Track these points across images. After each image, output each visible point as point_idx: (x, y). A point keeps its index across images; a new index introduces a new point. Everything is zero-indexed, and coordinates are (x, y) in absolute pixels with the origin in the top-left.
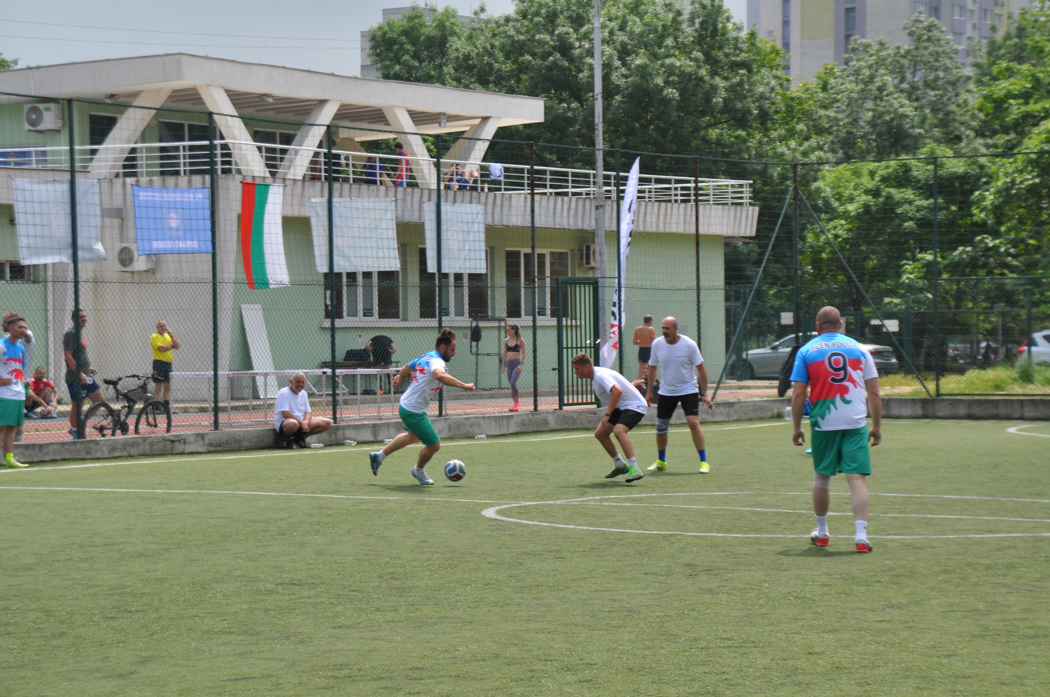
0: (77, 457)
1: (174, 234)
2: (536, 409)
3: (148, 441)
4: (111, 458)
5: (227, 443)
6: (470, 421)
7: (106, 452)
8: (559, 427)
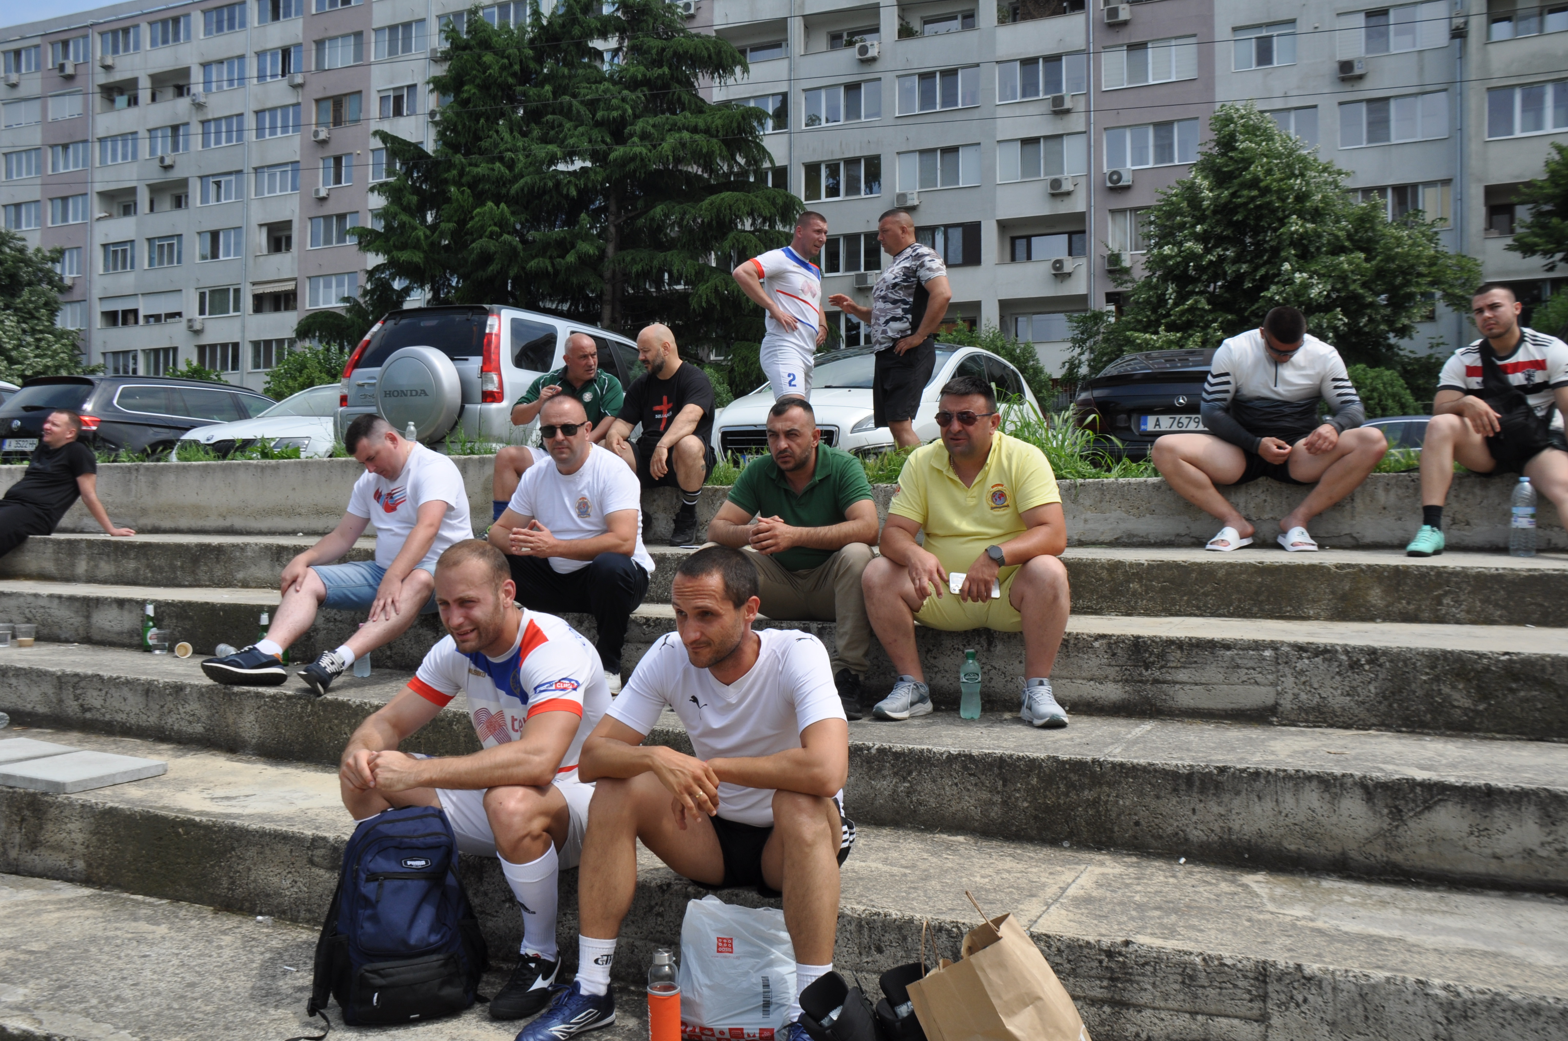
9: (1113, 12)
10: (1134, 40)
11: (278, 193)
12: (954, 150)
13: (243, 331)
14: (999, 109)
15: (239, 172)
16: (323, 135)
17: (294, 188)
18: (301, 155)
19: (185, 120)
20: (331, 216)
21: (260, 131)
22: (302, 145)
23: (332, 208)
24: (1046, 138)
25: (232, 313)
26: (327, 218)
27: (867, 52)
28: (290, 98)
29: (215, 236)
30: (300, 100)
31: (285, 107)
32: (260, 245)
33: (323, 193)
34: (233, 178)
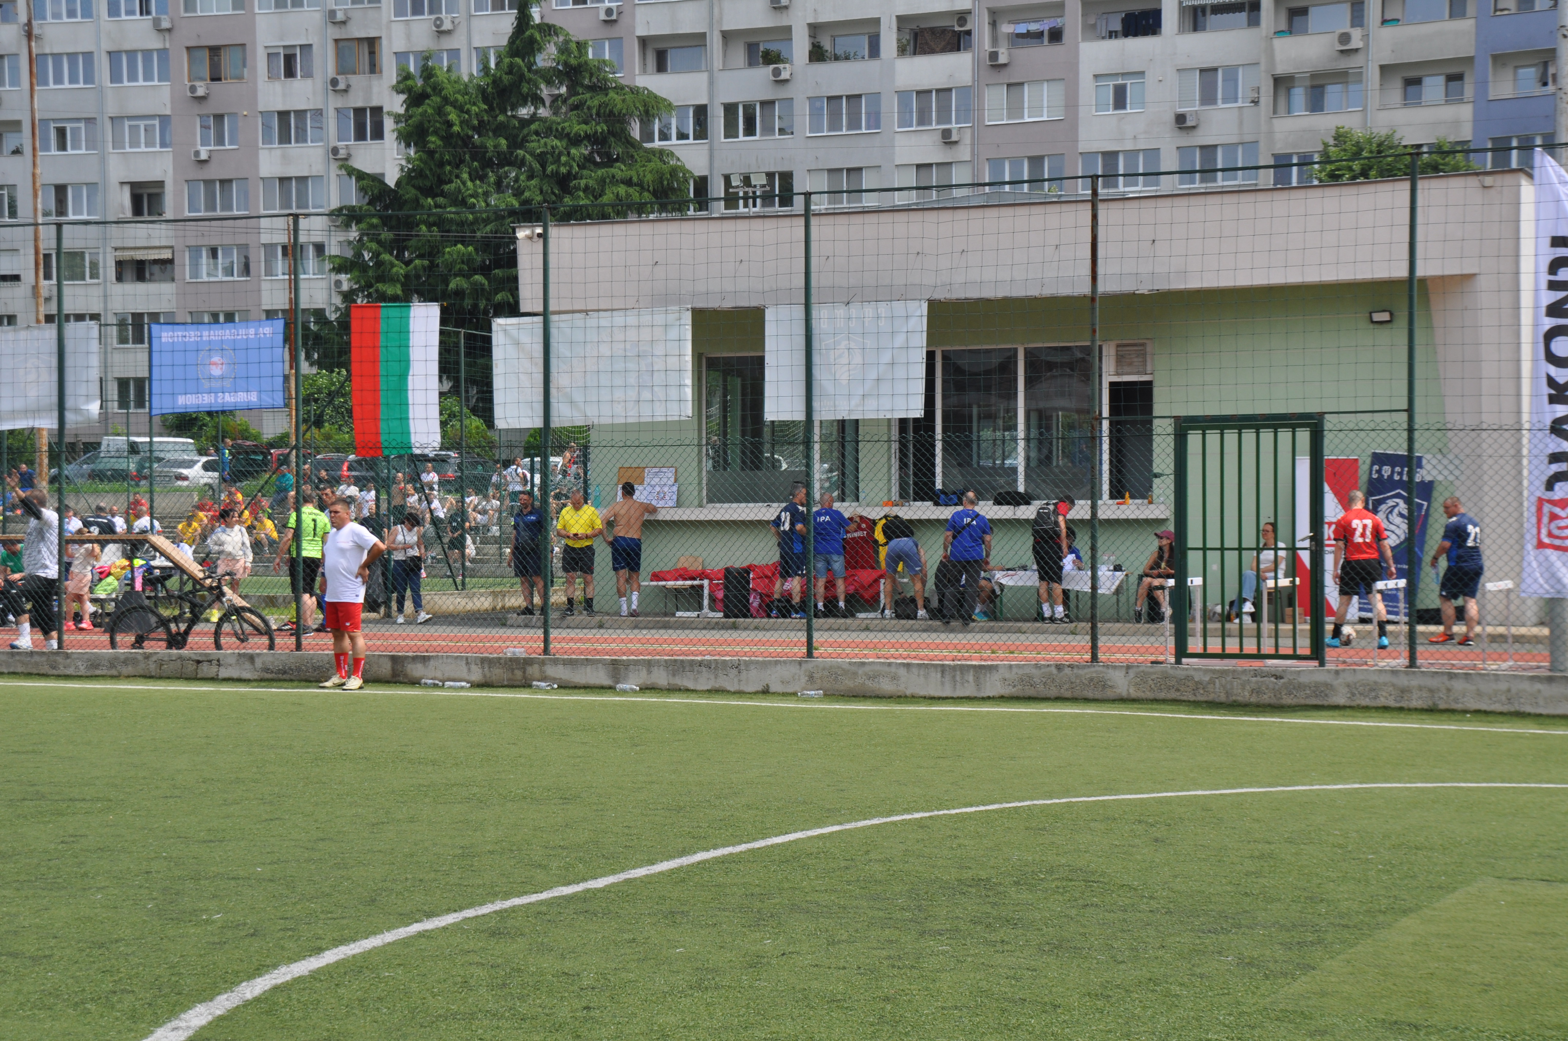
0: (35, 671)
1: (216, 385)
2: (1094, 658)
3: (154, 658)
4: (87, 677)
5: (299, 669)
6: (867, 669)
7: (82, 668)
8: (1150, 695)
9: (994, 56)
10: (1012, 81)
11: (143, 149)
12: (860, 169)
13: (105, 302)
14: (897, 136)
15: (89, 121)
16: (200, 92)
17: (163, 144)
18: (172, 109)
19: (13, 50)
20: (212, 182)
21: (115, 77)
22: (172, 97)
23: (214, 172)
24: (938, 164)
25: (88, 280)
26: (208, 183)
27: (780, 74)
28: (154, 43)
29: (61, 190)
30: (168, 46)
31: (147, 54)
32: (122, 206)
33: (204, 156)
34: (82, 125)
